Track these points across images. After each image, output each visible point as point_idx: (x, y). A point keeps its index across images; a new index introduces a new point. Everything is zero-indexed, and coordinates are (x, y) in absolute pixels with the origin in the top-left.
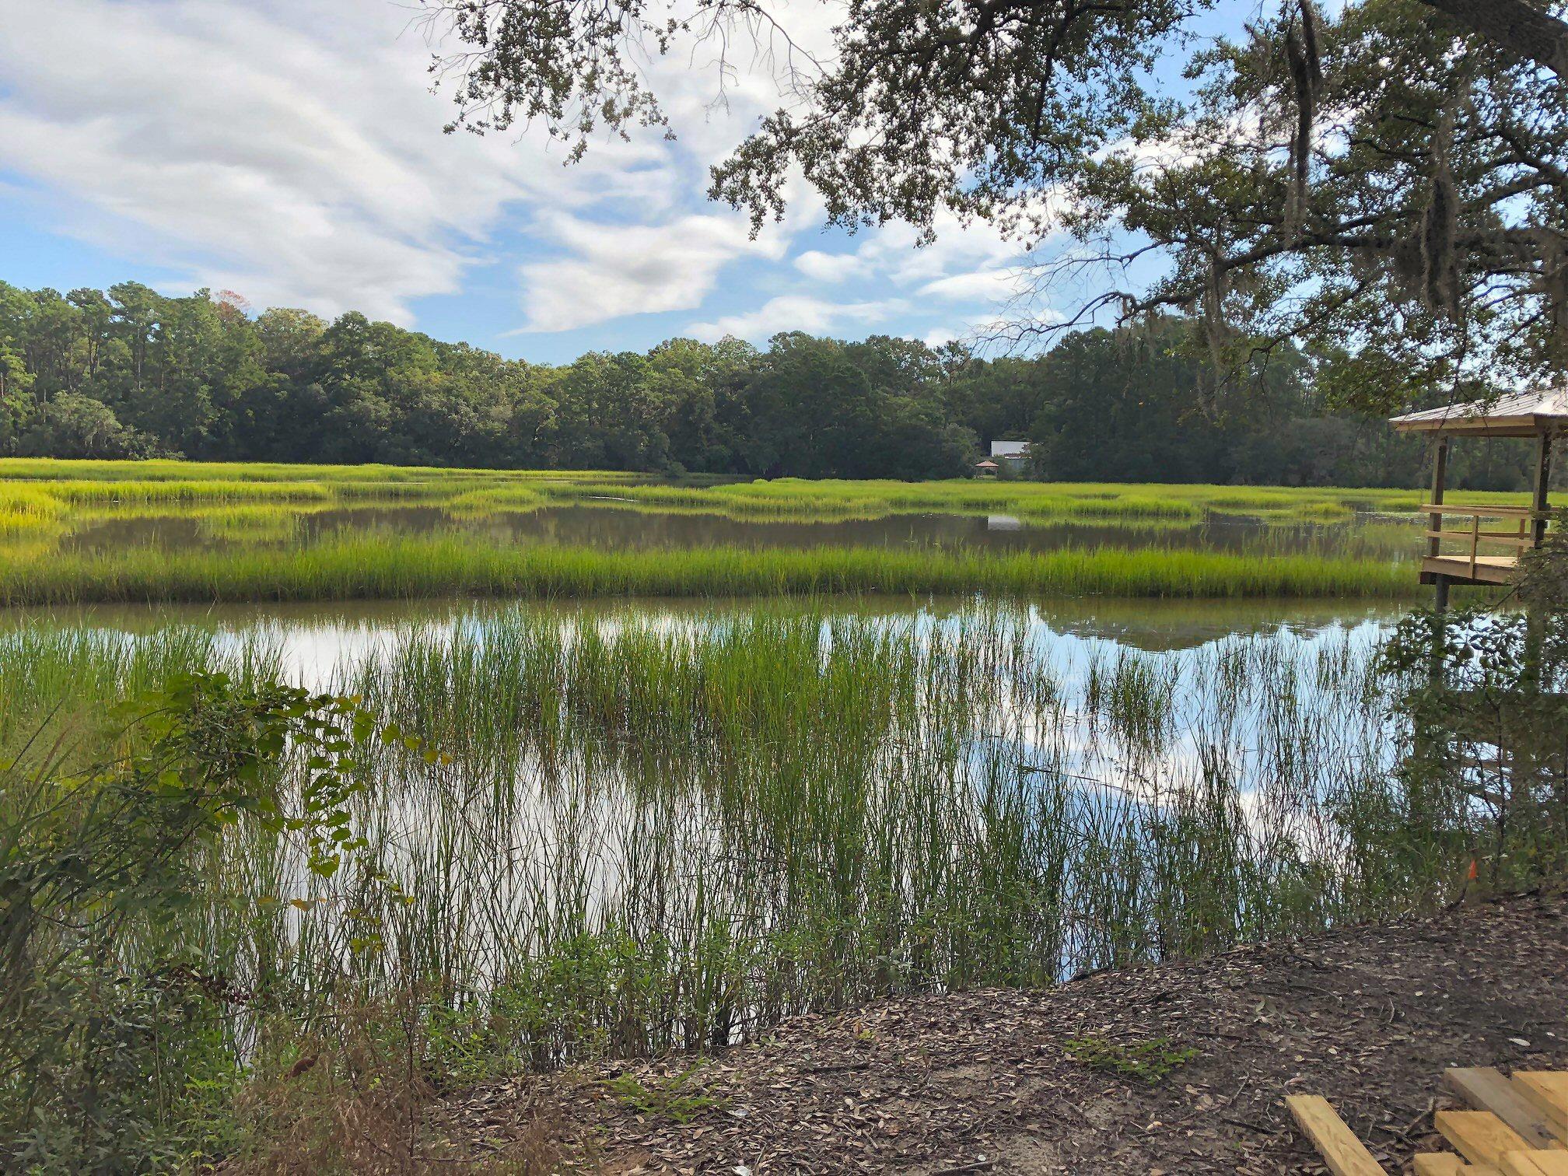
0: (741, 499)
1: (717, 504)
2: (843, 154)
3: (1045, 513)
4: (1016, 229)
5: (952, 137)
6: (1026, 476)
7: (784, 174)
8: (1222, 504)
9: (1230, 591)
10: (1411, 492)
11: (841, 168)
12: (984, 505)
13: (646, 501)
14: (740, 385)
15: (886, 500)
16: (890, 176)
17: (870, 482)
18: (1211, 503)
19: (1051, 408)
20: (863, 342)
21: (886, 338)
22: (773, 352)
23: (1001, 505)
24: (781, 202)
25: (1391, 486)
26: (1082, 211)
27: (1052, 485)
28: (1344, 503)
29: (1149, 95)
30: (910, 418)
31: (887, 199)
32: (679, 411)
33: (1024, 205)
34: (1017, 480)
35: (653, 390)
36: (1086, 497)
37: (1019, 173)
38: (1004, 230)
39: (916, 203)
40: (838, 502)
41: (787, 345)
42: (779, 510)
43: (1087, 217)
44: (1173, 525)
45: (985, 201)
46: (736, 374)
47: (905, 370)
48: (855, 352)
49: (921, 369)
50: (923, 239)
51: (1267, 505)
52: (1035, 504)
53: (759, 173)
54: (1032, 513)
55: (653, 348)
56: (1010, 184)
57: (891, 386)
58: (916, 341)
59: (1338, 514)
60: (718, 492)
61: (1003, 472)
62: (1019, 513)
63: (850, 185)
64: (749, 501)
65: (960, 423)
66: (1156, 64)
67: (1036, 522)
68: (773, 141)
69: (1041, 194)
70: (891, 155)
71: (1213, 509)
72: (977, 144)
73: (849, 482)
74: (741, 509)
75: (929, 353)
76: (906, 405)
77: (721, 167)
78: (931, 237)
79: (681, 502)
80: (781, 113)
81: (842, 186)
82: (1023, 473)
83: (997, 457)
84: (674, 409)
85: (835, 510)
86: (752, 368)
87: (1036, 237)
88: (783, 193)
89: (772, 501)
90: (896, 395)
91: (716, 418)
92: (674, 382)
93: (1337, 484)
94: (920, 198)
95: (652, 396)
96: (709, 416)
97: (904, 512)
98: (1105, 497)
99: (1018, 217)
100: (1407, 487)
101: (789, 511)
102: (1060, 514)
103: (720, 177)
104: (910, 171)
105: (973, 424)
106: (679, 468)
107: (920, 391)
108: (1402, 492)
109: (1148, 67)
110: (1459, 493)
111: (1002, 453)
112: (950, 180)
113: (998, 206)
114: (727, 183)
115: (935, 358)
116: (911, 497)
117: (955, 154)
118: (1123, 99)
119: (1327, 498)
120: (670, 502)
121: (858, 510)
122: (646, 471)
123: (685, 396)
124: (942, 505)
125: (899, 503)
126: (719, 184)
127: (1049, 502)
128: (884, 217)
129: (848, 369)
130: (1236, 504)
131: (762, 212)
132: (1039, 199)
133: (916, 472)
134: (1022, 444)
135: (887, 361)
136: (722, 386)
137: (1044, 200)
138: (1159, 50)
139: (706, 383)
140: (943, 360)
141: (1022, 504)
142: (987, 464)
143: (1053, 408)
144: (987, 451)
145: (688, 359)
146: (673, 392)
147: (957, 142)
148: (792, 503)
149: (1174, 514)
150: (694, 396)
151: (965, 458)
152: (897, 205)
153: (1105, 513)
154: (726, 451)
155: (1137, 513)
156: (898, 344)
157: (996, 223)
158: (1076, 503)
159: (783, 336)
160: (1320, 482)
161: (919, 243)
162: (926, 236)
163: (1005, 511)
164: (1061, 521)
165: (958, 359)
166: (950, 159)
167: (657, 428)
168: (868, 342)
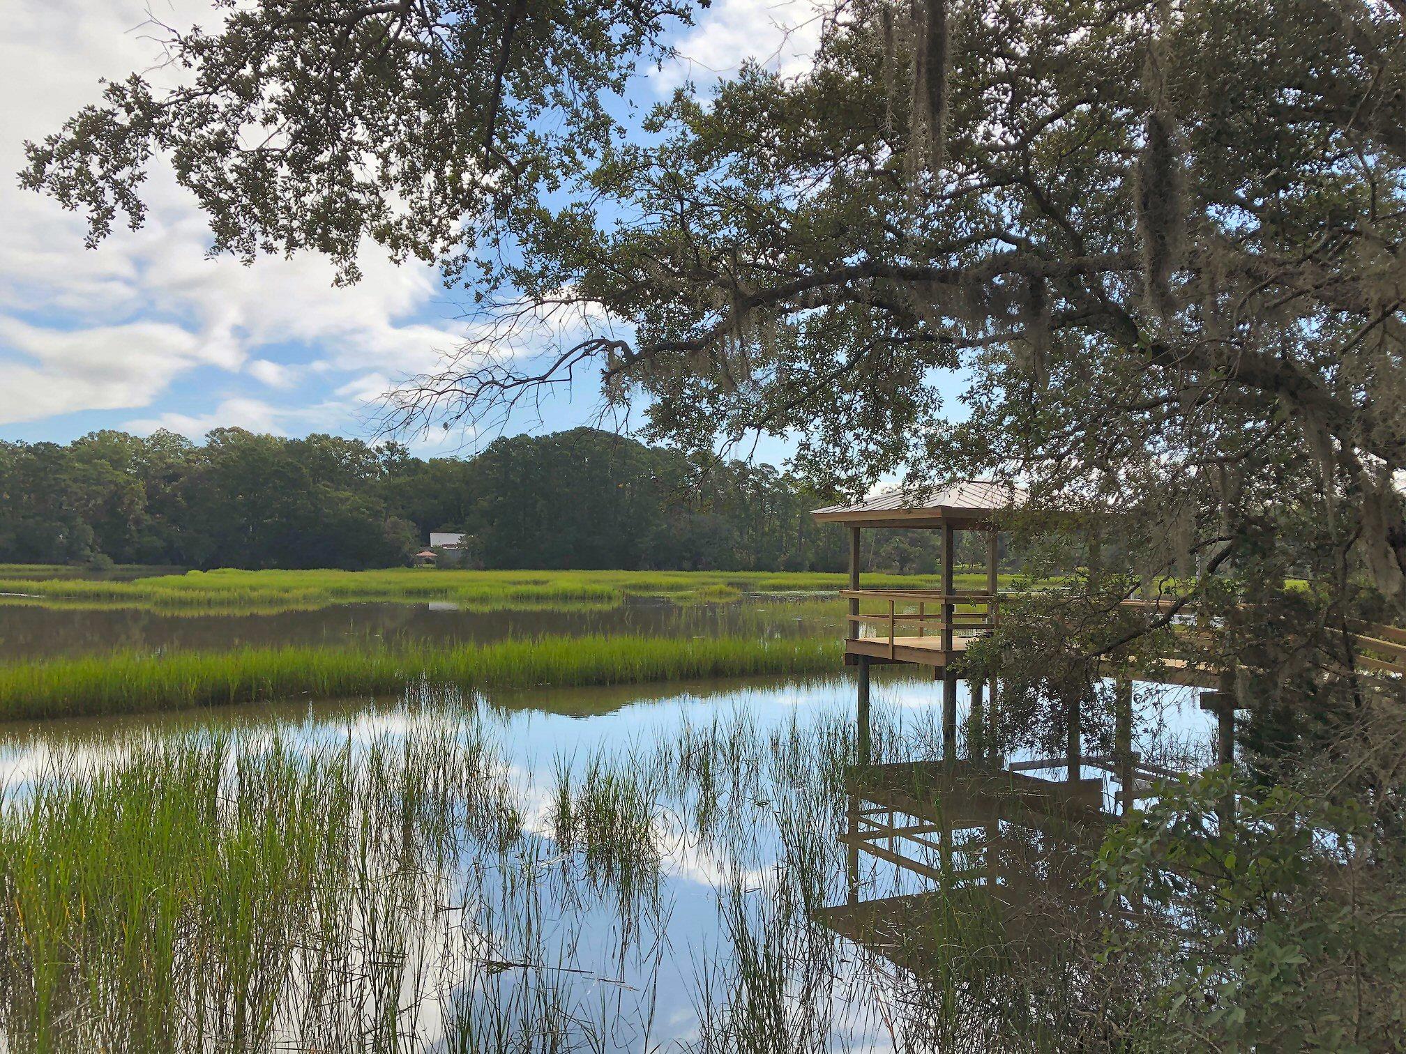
0: (168, 592)
1: (138, 597)
2: (234, 160)
3: (483, 599)
4: (463, 273)
5: (380, 155)
6: (462, 565)
7: (142, 167)
8: (635, 587)
9: (670, 675)
10: (776, 574)
11: (231, 177)
12: (425, 593)
13: (55, 596)
14: (175, 477)
15: (326, 590)
16: (299, 195)
17: (312, 571)
18: (626, 587)
19: (484, 503)
20: (303, 439)
21: (326, 437)
22: (210, 446)
23: (442, 592)
24: (139, 206)
25: (761, 570)
26: (537, 268)
27: (487, 573)
28: (730, 584)
29: (619, 124)
30: (351, 511)
31: (296, 224)
32: (105, 502)
33: (472, 244)
34: (455, 568)
35: (75, 480)
36: (519, 583)
37: (466, 205)
38: (447, 273)
39: (334, 234)
40: (275, 594)
41: (224, 440)
42: (209, 603)
43: (542, 274)
44: (598, 606)
45: (423, 237)
46: (170, 466)
47: (346, 466)
48: (294, 448)
49: (361, 466)
50: (343, 276)
51: (673, 588)
52: (474, 591)
53: (104, 161)
54: (472, 600)
55: (77, 439)
56: (454, 216)
57: (333, 481)
58: (356, 440)
59: (729, 594)
60: (142, 585)
61: (442, 561)
62: (460, 599)
63: (245, 201)
64: (178, 594)
65: (400, 516)
66: (628, 84)
67: (473, 607)
68: (123, 119)
69: (492, 234)
70: (300, 165)
71: (628, 591)
72: (413, 167)
73: (290, 572)
74: (165, 603)
75: (369, 451)
76: (348, 499)
77: (41, 144)
78: (354, 275)
79: (97, 596)
80: (135, 80)
81: (233, 201)
82: (460, 562)
83: (436, 547)
84: (100, 501)
85: (272, 602)
86: (188, 461)
87: (485, 286)
88: (141, 192)
89: (203, 593)
90: (337, 490)
91: (147, 509)
92: (100, 474)
93: (721, 568)
94: (340, 226)
95: (75, 487)
96: (140, 506)
97: (345, 601)
98: (536, 583)
99: (465, 259)
100: (772, 571)
101: (221, 603)
102: (498, 599)
103: (41, 159)
104: (325, 192)
105: (412, 517)
106: (107, 561)
107: (359, 486)
108: (769, 574)
109: (618, 87)
110: (809, 575)
111: (439, 544)
112: (378, 208)
113: (440, 243)
114: (52, 168)
115: (375, 457)
116: (352, 586)
117: (385, 178)
118: (586, 129)
119: (716, 580)
120: (83, 596)
121: (297, 601)
122: (66, 563)
123: (112, 487)
124: (384, 593)
125: (340, 592)
126: (39, 168)
127: (487, 589)
128: (292, 244)
129: (288, 464)
130: (647, 587)
131: (109, 212)
132: (490, 240)
133: (358, 562)
134: (459, 536)
135: (327, 458)
136: (154, 478)
137: (496, 242)
138: (632, 66)
139: (137, 476)
140: (382, 458)
141: (462, 591)
142: (427, 553)
143: (485, 504)
144: (427, 542)
145: (117, 450)
146: (98, 483)
147: (386, 162)
148: (225, 594)
149: (598, 597)
150: (123, 488)
151: (406, 548)
152: (310, 233)
153: (539, 598)
154: (159, 543)
155: (566, 597)
156: (338, 442)
157: (437, 264)
158: (512, 589)
159: (221, 431)
160: (708, 567)
161: (338, 281)
162: (347, 272)
163: (446, 598)
164: (498, 607)
165: (396, 458)
166: (378, 183)
167: (80, 520)
168: (309, 440)
